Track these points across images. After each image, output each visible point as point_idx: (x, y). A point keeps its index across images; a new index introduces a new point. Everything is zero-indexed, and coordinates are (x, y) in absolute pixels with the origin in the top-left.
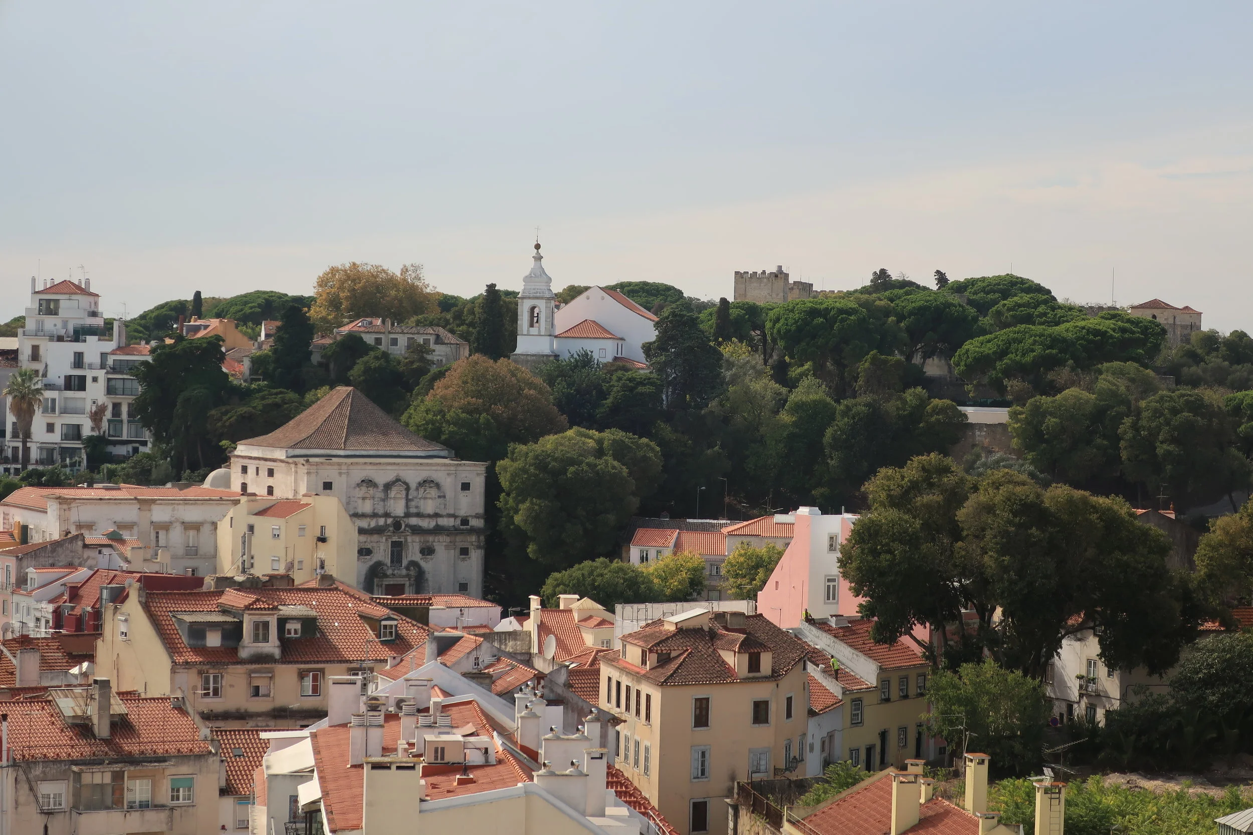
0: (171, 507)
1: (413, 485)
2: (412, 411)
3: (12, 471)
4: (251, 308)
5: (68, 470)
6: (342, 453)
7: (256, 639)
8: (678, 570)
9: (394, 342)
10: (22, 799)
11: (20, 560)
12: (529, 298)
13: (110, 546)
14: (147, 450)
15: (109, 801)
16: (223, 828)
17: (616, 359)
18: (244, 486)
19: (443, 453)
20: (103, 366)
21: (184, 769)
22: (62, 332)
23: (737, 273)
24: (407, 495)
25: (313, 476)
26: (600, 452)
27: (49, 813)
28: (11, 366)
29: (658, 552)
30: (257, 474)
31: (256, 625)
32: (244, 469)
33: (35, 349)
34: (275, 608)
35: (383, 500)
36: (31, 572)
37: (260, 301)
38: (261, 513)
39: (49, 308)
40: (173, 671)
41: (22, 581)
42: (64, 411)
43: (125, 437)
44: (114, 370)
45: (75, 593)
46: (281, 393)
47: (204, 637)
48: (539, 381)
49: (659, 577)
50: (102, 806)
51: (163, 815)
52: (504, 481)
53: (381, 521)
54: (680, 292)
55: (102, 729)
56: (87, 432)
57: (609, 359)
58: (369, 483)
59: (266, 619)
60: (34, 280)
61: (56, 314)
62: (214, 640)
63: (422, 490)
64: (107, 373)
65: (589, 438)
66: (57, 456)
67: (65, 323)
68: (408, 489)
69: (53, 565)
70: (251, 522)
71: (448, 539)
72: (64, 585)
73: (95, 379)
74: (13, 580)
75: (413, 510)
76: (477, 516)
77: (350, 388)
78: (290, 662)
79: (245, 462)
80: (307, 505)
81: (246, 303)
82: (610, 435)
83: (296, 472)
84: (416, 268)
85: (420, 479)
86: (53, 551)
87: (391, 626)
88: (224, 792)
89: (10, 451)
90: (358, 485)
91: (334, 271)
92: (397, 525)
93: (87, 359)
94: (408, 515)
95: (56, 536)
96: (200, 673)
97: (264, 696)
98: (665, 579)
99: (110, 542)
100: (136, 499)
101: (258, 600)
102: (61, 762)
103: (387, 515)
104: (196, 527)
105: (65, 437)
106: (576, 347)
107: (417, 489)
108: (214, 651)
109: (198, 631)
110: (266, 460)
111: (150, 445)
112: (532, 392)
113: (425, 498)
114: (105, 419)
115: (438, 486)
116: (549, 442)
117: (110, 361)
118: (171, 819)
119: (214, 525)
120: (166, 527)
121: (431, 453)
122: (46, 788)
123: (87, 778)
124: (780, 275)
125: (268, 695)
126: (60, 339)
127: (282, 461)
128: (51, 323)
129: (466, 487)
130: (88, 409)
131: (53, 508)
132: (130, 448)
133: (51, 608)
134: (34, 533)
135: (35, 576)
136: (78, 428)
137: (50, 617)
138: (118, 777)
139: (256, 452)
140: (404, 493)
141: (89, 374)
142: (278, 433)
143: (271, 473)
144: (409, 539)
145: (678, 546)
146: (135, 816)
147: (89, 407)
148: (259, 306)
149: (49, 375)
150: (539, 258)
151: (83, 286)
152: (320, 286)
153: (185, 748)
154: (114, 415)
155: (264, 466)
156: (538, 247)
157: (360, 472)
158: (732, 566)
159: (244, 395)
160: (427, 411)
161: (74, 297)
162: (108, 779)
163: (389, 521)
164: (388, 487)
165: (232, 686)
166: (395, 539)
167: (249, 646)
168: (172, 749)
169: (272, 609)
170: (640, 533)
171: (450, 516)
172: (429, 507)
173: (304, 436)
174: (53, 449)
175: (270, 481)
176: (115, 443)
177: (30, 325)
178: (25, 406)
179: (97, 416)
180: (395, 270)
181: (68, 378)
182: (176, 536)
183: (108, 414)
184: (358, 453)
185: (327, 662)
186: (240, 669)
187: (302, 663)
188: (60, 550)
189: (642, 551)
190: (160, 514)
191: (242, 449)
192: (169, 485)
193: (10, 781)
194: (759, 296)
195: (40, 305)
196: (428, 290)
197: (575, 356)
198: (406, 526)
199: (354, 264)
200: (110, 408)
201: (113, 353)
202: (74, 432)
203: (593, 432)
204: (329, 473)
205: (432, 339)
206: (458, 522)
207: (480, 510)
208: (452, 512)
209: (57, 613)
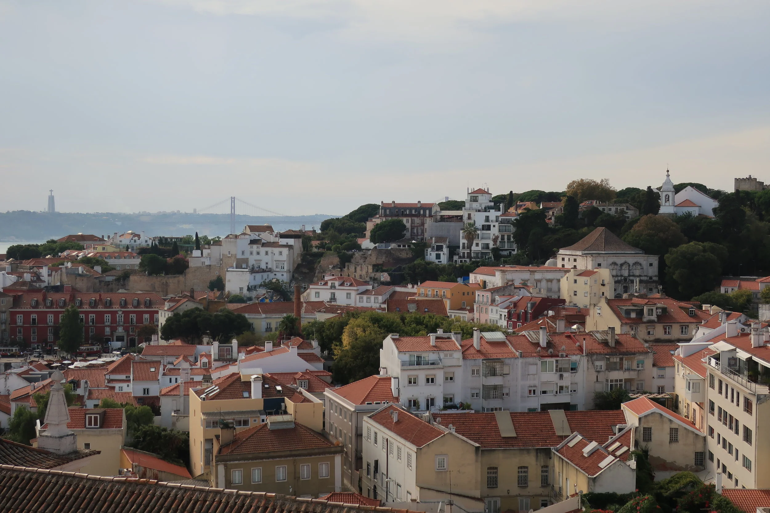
0: (541, 274)
1: (631, 265)
2: (626, 236)
3: (463, 261)
4: (534, 197)
5: (487, 260)
6: (603, 252)
7: (649, 315)
8: (742, 296)
9: (610, 210)
10: (589, 367)
11: (492, 293)
12: (665, 191)
13: (523, 288)
14: (515, 252)
15: (618, 367)
16: (653, 377)
17: (699, 214)
18: (563, 266)
19: (640, 252)
20: (497, 221)
21: (641, 357)
22: (480, 208)
23: (736, 179)
24: (629, 268)
25: (594, 261)
26: (704, 251)
27: (598, 372)
28: (460, 222)
29: (733, 289)
30: (569, 261)
31: (649, 310)
32: (563, 259)
33: (469, 215)
34: (655, 304)
35: (620, 270)
36: (497, 298)
37: (537, 194)
38: (580, 275)
39: (474, 199)
40: (621, 326)
41: (493, 301)
42: (482, 238)
43: (506, 248)
44: (501, 222)
45: (515, 305)
46: (570, 230)
47: (630, 314)
48: (675, 224)
49: (734, 298)
50: (615, 369)
51: (636, 373)
52: (668, 262)
53: (619, 278)
54: (705, 187)
55: (612, 343)
56: (491, 246)
57: (697, 215)
58: (615, 264)
59: (652, 308)
60: (468, 189)
61: (477, 201)
62: (633, 315)
63: (634, 266)
64: (499, 223)
65: (700, 246)
66: (479, 255)
67: (481, 205)
68: (629, 266)
69: (504, 295)
70: (575, 279)
71: (645, 285)
72: (510, 302)
73: (494, 226)
74: (490, 301)
75: (631, 274)
76: (655, 276)
77: (604, 228)
78: (661, 323)
79: (563, 256)
80: (597, 272)
81: (532, 195)
82: (707, 244)
83: (587, 260)
84: (607, 180)
85: (634, 262)
86: (504, 290)
87: (693, 311)
88: (654, 365)
89: (462, 253)
90: (611, 265)
91: (574, 182)
92: (625, 279)
93: (490, 219)
94: (629, 276)
95: (500, 285)
96: (630, 326)
97: (652, 334)
98: (737, 299)
99: (523, 286)
100: (529, 270)
101: (648, 301)
102: (602, 354)
103: (621, 276)
104: (550, 281)
105: (483, 248)
106: (685, 210)
107: (633, 266)
108: (633, 319)
109: (628, 312)
110: (573, 255)
111: (516, 250)
112: (674, 228)
113: (636, 269)
114: (498, 241)
115: (640, 265)
116: (683, 247)
117: (500, 219)
118: (638, 374)
119: (559, 281)
120: (539, 281)
121: (636, 252)
122: (598, 363)
123: (611, 360)
124: (750, 179)
125: (653, 334)
126: (479, 211)
127: (580, 256)
128: (475, 205)
129: (651, 265)
130: (491, 237)
131: (498, 274)
132: (508, 252)
133: (506, 310)
134: (488, 284)
135: (498, 299)
136: (488, 245)
137: (506, 314)
138: (621, 359)
139: (568, 252)
140: (628, 267)
141: (492, 224)
142: (575, 245)
143: (575, 260)
144: (630, 285)
145: (740, 287)
146: (627, 373)
147: (492, 237)
148: (537, 196)
149: (476, 225)
150: (668, 176)
151: (486, 190)
152: (568, 188)
153: (641, 350)
154: (502, 239)
155: (572, 258)
156: (668, 171)
157: (611, 260)
158: (764, 294)
159: (554, 231)
160: (633, 236)
161: (484, 195)
162: (618, 360)
163: (622, 278)
164: (622, 265)
165: (641, 331)
166: (625, 285)
167: (646, 317)
168: (636, 350)
169: (654, 304)
170: (724, 282)
171: (645, 276)
172: (637, 273)
173: (587, 246)
174: (479, 253)
175: (575, 264)
176: (502, 250)
177: (467, 205)
178: (471, 236)
179: (495, 240)
180: (598, 181)
181: (483, 226)
182: (544, 284)
183: (500, 239)
184: (609, 252)
185: (673, 323)
186: (644, 325)
187: (665, 323)
188: (506, 289)
189: (725, 289)
190: (538, 276)
191: (561, 251)
192: (530, 266)
193: (586, 360)
194: (745, 187)
195: (471, 198)
196: (612, 189)
197: (685, 214)
198: (629, 280)
199: (582, 179)
200: (500, 236)
201: (501, 216)
202: (487, 246)
203: (700, 243)
204: (600, 260)
205: (625, 208)
206: (648, 278)
207: (657, 273)
208: (646, 274)
209: (509, 312)
